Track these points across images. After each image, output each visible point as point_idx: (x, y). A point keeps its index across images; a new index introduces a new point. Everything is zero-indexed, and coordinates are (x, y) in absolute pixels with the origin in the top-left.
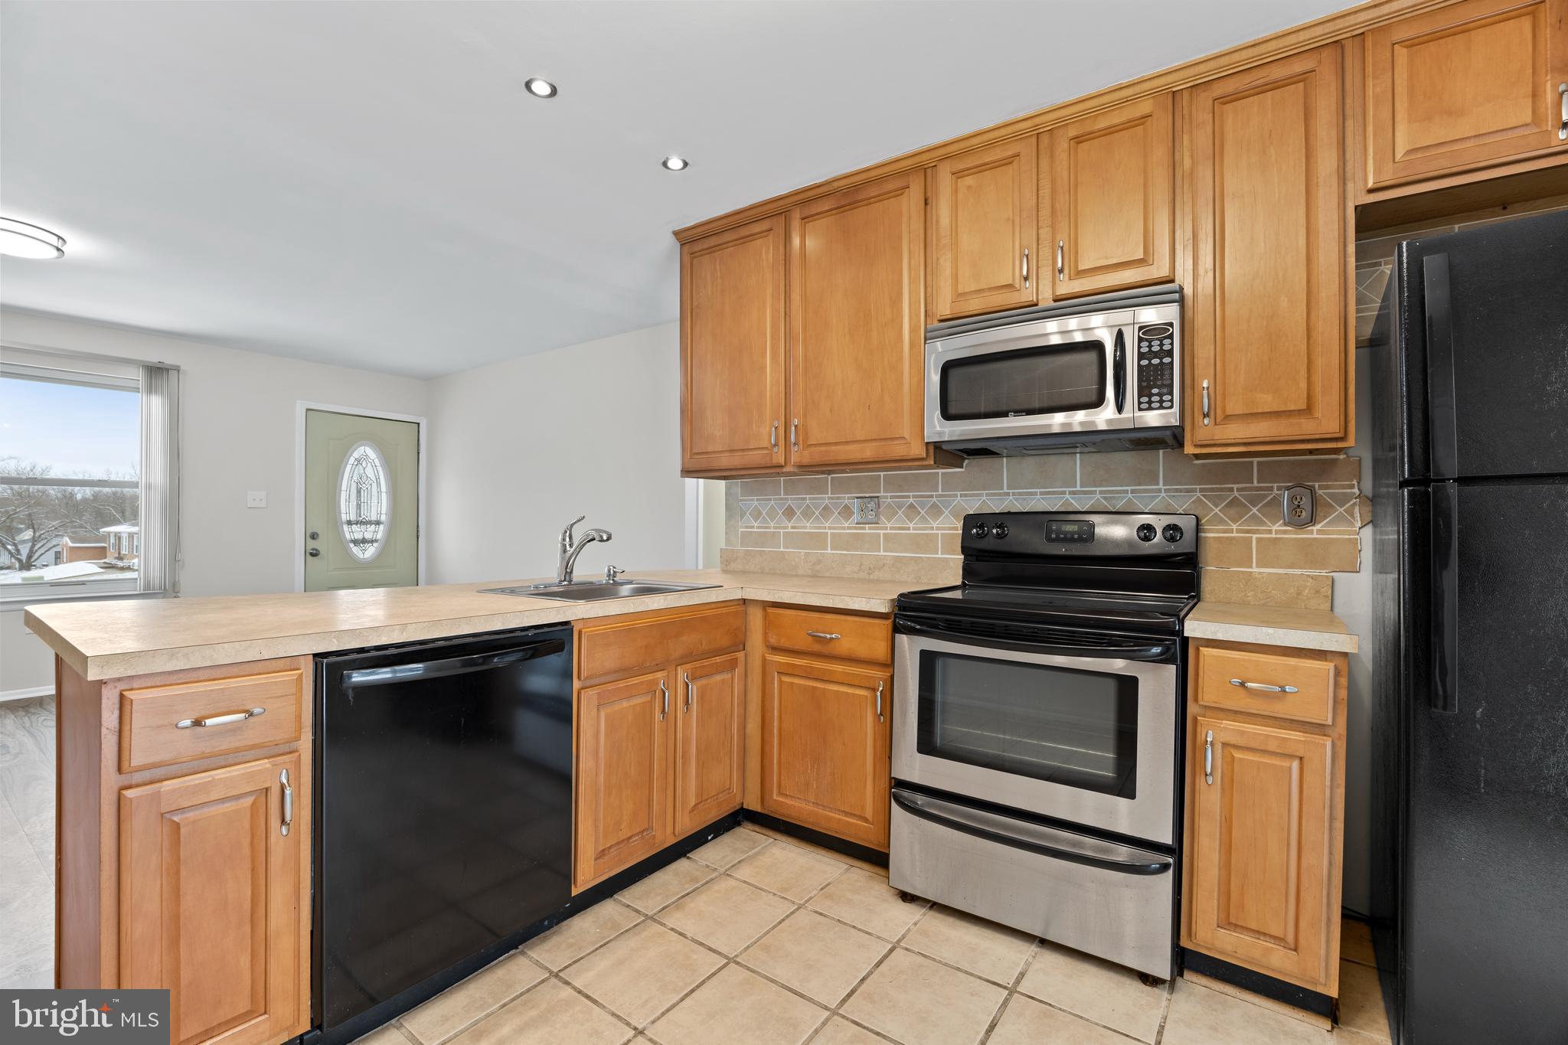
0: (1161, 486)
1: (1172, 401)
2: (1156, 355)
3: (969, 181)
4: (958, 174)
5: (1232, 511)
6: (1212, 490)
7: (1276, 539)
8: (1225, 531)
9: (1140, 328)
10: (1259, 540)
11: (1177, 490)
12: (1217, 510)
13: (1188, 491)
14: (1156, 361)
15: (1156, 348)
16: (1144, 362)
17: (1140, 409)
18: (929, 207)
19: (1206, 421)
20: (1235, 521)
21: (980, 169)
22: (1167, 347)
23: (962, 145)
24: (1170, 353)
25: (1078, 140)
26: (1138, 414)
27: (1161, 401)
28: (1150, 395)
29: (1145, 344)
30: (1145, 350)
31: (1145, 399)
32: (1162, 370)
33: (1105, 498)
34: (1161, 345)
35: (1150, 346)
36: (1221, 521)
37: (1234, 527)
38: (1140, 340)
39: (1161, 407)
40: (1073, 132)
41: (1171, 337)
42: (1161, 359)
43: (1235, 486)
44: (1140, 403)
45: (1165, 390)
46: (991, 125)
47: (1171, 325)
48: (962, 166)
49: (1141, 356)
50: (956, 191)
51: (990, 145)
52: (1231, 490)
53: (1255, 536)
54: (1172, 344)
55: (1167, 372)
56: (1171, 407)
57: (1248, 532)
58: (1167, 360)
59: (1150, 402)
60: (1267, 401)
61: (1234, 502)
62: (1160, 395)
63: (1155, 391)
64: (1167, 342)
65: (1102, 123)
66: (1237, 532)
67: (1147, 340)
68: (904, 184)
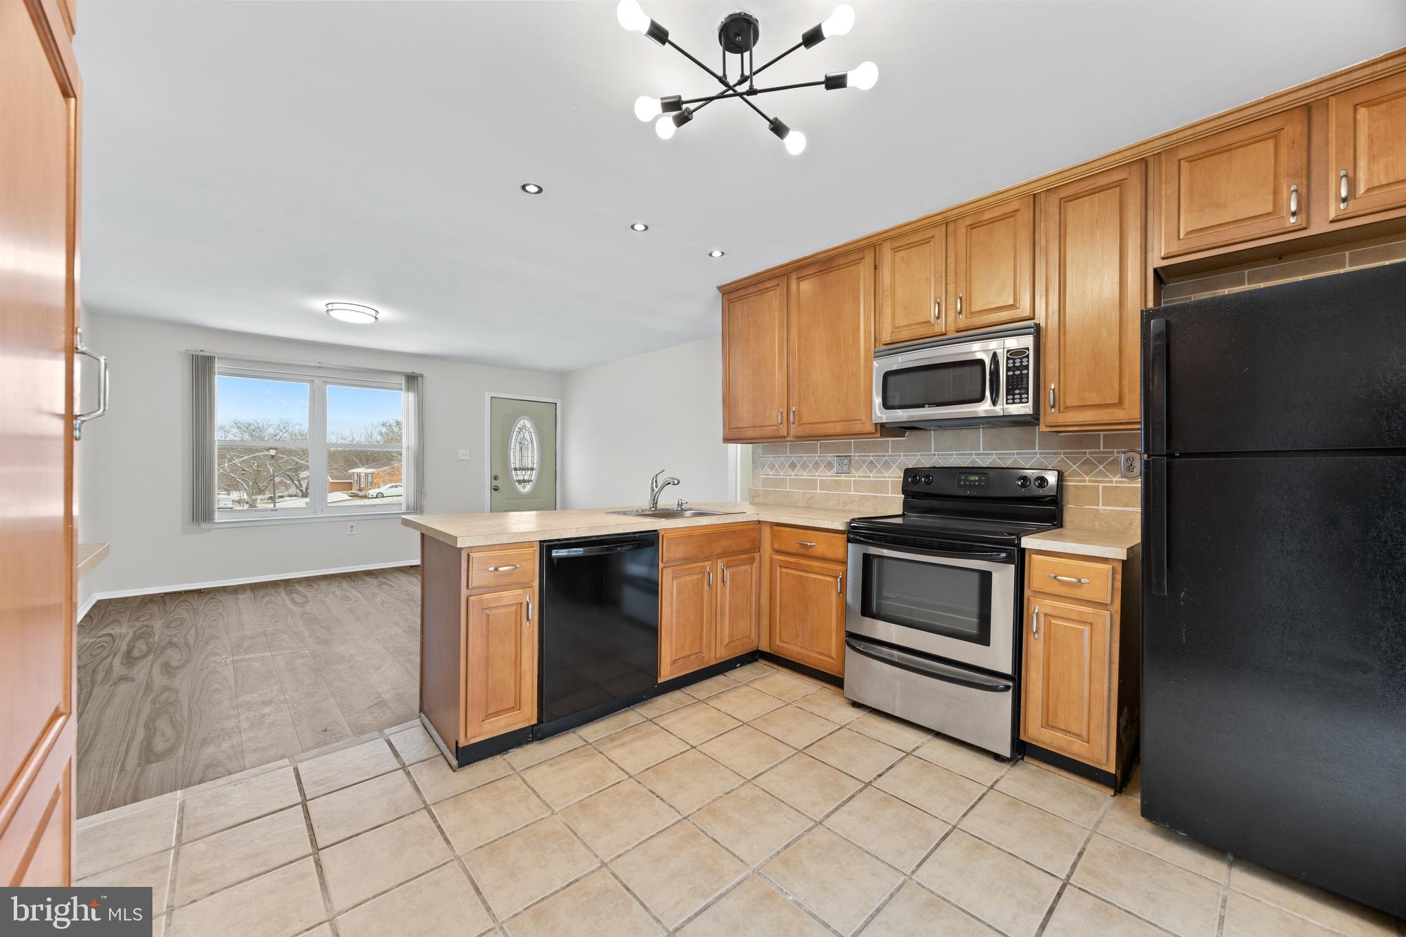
0: (1037, 450)
1: (1027, 398)
2: (1018, 368)
3: (902, 254)
4: (896, 250)
5: (1086, 468)
6: (1072, 453)
7: (1116, 487)
8: (1080, 481)
9: (1008, 351)
10: (1103, 487)
11: (1047, 453)
12: (1075, 467)
13: (1055, 454)
14: (1018, 372)
15: (1018, 364)
16: (1010, 373)
17: (1007, 403)
18: (877, 271)
19: (1053, 410)
20: (1087, 474)
21: (910, 246)
22: (1025, 363)
23: (897, 231)
24: (1027, 367)
25: (973, 226)
26: (1006, 406)
27: (1021, 398)
28: (1014, 395)
29: (1011, 361)
30: (1011, 365)
31: (1011, 397)
32: (1022, 378)
33: (999, 458)
34: (1021, 362)
35: (1014, 363)
36: (1078, 475)
37: (1087, 478)
38: (1008, 359)
39: (1021, 402)
40: (968, 222)
41: (1027, 357)
42: (1021, 371)
43: (1088, 451)
44: (1007, 399)
45: (1023, 391)
46: (915, 219)
47: (1028, 349)
48: (898, 245)
49: (1008, 369)
50: (894, 261)
51: (916, 231)
52: (1085, 453)
53: (1101, 485)
54: (1028, 361)
55: (1025, 380)
56: (1027, 402)
57: (1096, 482)
58: (1025, 372)
59: (1014, 399)
60: (1093, 398)
61: (1087, 462)
62: (1020, 394)
63: (1017, 391)
64: (1025, 359)
65: (987, 216)
66: (1089, 482)
67: (1012, 359)
68: (862, 256)
